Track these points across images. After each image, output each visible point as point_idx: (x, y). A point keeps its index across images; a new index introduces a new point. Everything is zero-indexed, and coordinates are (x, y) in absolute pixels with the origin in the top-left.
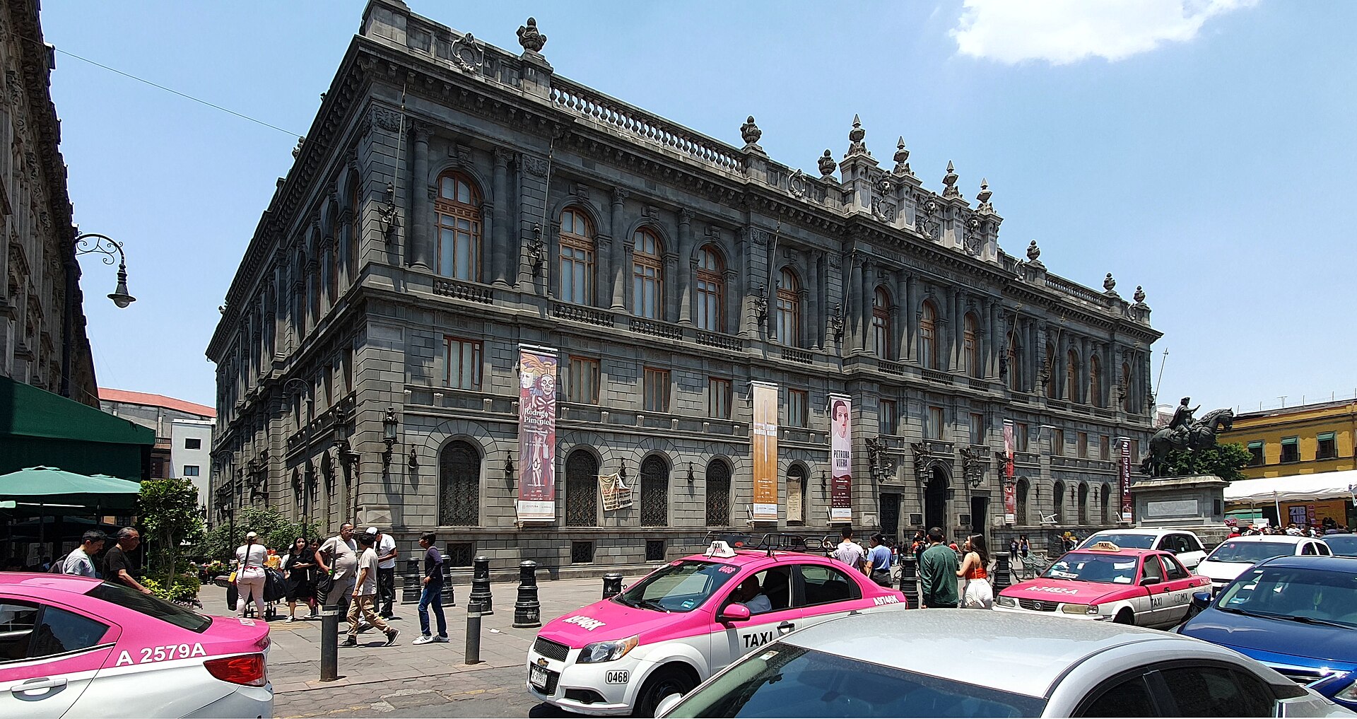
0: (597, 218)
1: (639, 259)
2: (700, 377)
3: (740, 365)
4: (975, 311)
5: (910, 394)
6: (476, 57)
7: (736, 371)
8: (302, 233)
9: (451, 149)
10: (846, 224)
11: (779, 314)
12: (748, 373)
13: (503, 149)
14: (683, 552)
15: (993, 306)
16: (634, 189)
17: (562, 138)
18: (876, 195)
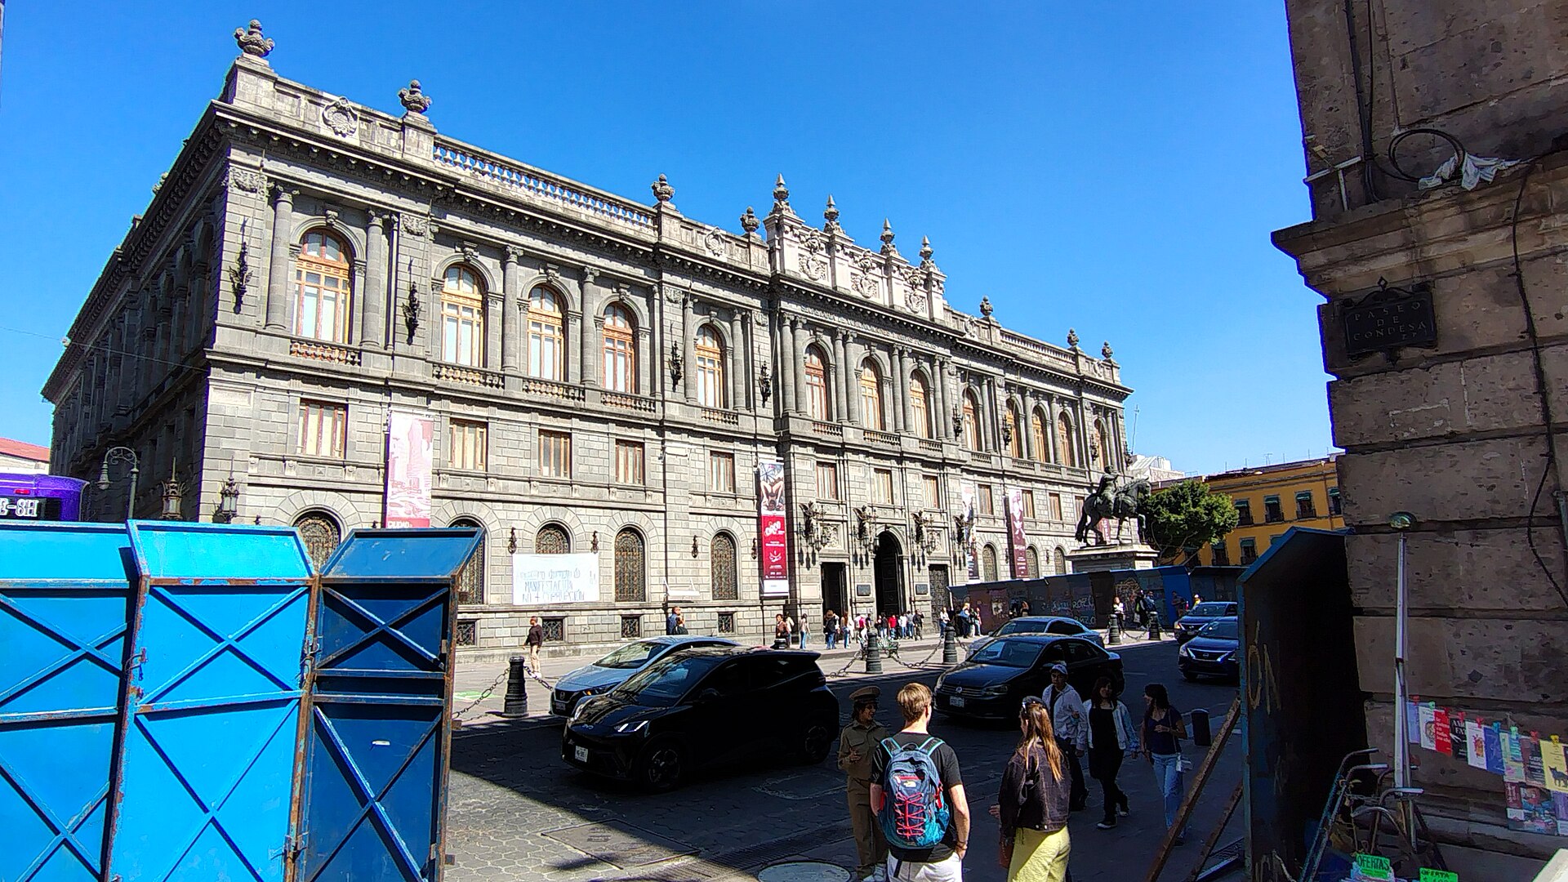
0: (487, 276)
1: (537, 317)
2: (606, 440)
3: (652, 428)
4: (922, 369)
5: (849, 456)
6: (352, 119)
7: (649, 433)
8: (156, 277)
9: (318, 208)
10: (770, 282)
11: (700, 374)
12: (662, 435)
13: (376, 209)
14: (587, 631)
15: (942, 364)
16: (528, 247)
17: (445, 198)
18: (803, 252)
